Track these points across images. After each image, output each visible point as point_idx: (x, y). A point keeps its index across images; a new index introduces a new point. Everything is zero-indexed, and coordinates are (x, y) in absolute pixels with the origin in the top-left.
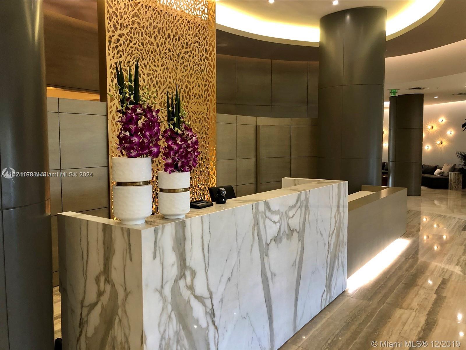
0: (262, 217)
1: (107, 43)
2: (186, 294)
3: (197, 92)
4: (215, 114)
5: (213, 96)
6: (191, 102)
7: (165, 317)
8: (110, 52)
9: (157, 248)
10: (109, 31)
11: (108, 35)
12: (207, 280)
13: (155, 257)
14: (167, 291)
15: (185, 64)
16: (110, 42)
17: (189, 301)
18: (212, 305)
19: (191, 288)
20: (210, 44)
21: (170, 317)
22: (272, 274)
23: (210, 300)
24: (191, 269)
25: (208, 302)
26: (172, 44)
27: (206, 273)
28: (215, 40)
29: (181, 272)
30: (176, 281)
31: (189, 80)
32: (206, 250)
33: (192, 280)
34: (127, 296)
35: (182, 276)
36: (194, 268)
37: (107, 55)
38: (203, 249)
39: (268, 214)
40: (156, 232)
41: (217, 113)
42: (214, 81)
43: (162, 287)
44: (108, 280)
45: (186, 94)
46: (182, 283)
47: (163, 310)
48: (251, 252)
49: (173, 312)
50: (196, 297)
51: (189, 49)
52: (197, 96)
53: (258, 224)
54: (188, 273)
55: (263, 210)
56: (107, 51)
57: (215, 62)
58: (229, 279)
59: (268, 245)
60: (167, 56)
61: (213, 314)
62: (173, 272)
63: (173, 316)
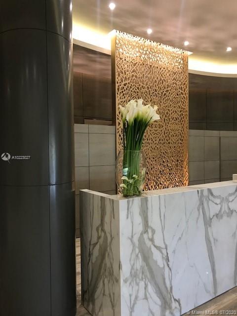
0: (206, 199)
1: (116, 90)
2: (149, 243)
3: (175, 116)
4: (188, 130)
5: (186, 118)
6: (170, 123)
7: (134, 256)
8: (119, 95)
9: (129, 212)
10: (118, 83)
11: (117, 85)
12: (163, 236)
13: (127, 218)
14: (136, 239)
15: (167, 98)
16: (118, 89)
17: (150, 248)
18: (167, 254)
19: (152, 240)
20: (184, 84)
21: (137, 256)
22: (214, 239)
23: (165, 250)
24: (151, 228)
25: (164, 251)
26: (157, 87)
27: (163, 233)
28: (188, 81)
29: (145, 229)
30: (142, 234)
31: (169, 108)
32: (162, 218)
33: (153, 235)
34: (112, 240)
35: (146, 231)
36: (154, 227)
37: (116, 97)
38: (160, 217)
39: (211, 197)
40: (128, 202)
41: (189, 129)
42: (187, 108)
43: (132, 236)
44: (103, 230)
45: (167, 118)
46: (145, 236)
47: (133, 251)
48: (197, 222)
49: (139, 254)
50: (155, 246)
51: (169, 89)
52: (175, 119)
53: (202, 204)
54: (150, 231)
55: (207, 195)
56: (116, 95)
57: (188, 95)
58: (180, 238)
59: (211, 219)
60: (154, 94)
61: (168, 260)
62: (139, 228)
63: (139, 255)
